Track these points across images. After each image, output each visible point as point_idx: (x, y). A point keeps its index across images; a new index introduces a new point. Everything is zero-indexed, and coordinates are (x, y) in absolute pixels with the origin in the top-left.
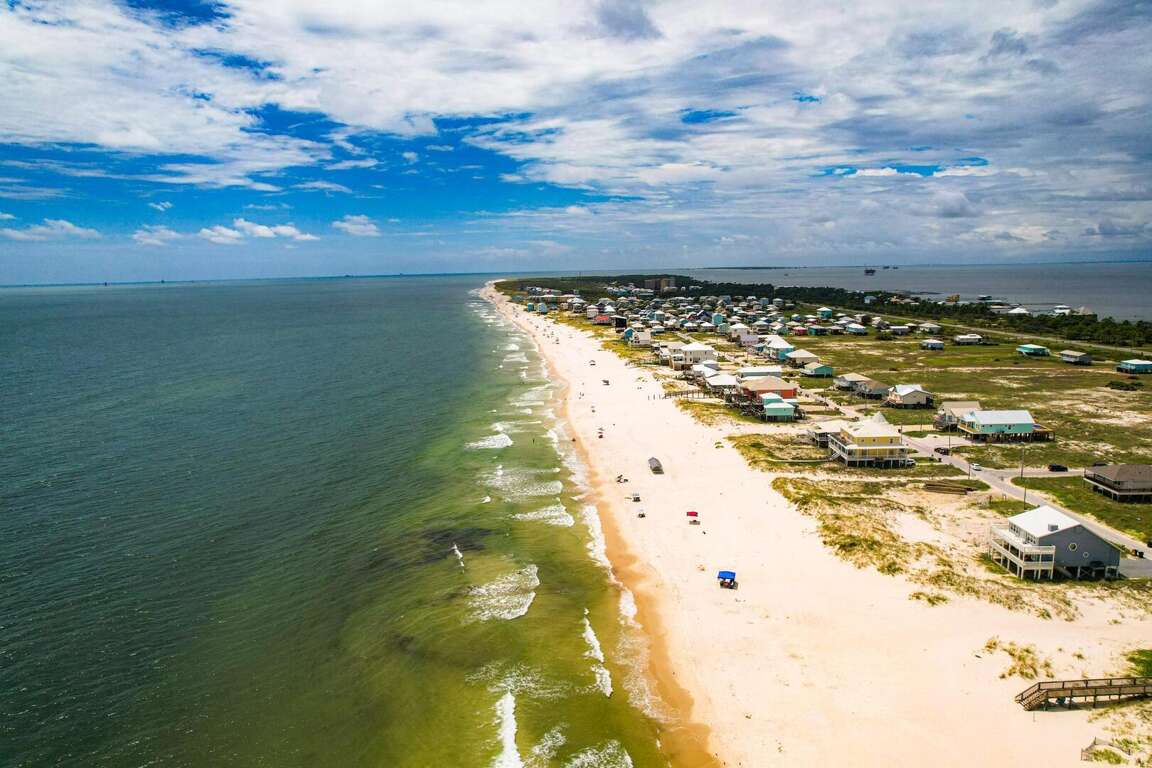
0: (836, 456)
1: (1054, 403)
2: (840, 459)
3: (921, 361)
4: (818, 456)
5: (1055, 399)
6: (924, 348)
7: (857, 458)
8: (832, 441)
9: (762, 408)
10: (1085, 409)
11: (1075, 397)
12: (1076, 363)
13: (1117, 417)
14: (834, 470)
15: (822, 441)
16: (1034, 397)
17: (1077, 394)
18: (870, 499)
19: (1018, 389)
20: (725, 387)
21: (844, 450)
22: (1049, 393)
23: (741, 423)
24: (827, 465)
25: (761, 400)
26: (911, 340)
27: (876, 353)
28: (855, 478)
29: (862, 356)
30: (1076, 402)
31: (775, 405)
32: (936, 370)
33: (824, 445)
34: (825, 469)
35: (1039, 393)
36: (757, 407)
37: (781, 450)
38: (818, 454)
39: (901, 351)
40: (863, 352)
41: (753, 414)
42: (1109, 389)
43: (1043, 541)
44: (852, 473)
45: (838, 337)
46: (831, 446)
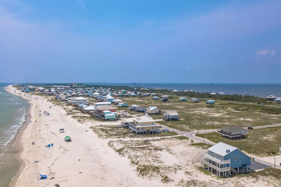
0: (132, 131)
1: (195, 112)
2: (134, 132)
3: (153, 102)
4: (125, 131)
5: (195, 111)
6: (153, 99)
7: (141, 131)
8: (131, 125)
9: (104, 116)
10: (204, 113)
11: (200, 110)
12: (195, 102)
13: (214, 115)
14: (132, 136)
15: (127, 126)
16: (188, 110)
17: (200, 109)
18: (148, 146)
19: (183, 109)
20: (90, 110)
21: (135, 128)
22: (192, 109)
23: (96, 122)
24: (129, 135)
25: (104, 113)
26: (149, 97)
27: (140, 101)
28: (141, 139)
29: (136, 102)
30: (201, 111)
31: (109, 115)
32: (158, 104)
33: (127, 127)
34: (129, 136)
35: (190, 109)
36: (102, 116)
37: (111, 130)
38: (126, 131)
39: (147, 100)
40: (136, 100)
41: (101, 119)
42: (207, 108)
43: (226, 158)
44: (139, 137)
45: (128, 97)
46: (130, 127)
